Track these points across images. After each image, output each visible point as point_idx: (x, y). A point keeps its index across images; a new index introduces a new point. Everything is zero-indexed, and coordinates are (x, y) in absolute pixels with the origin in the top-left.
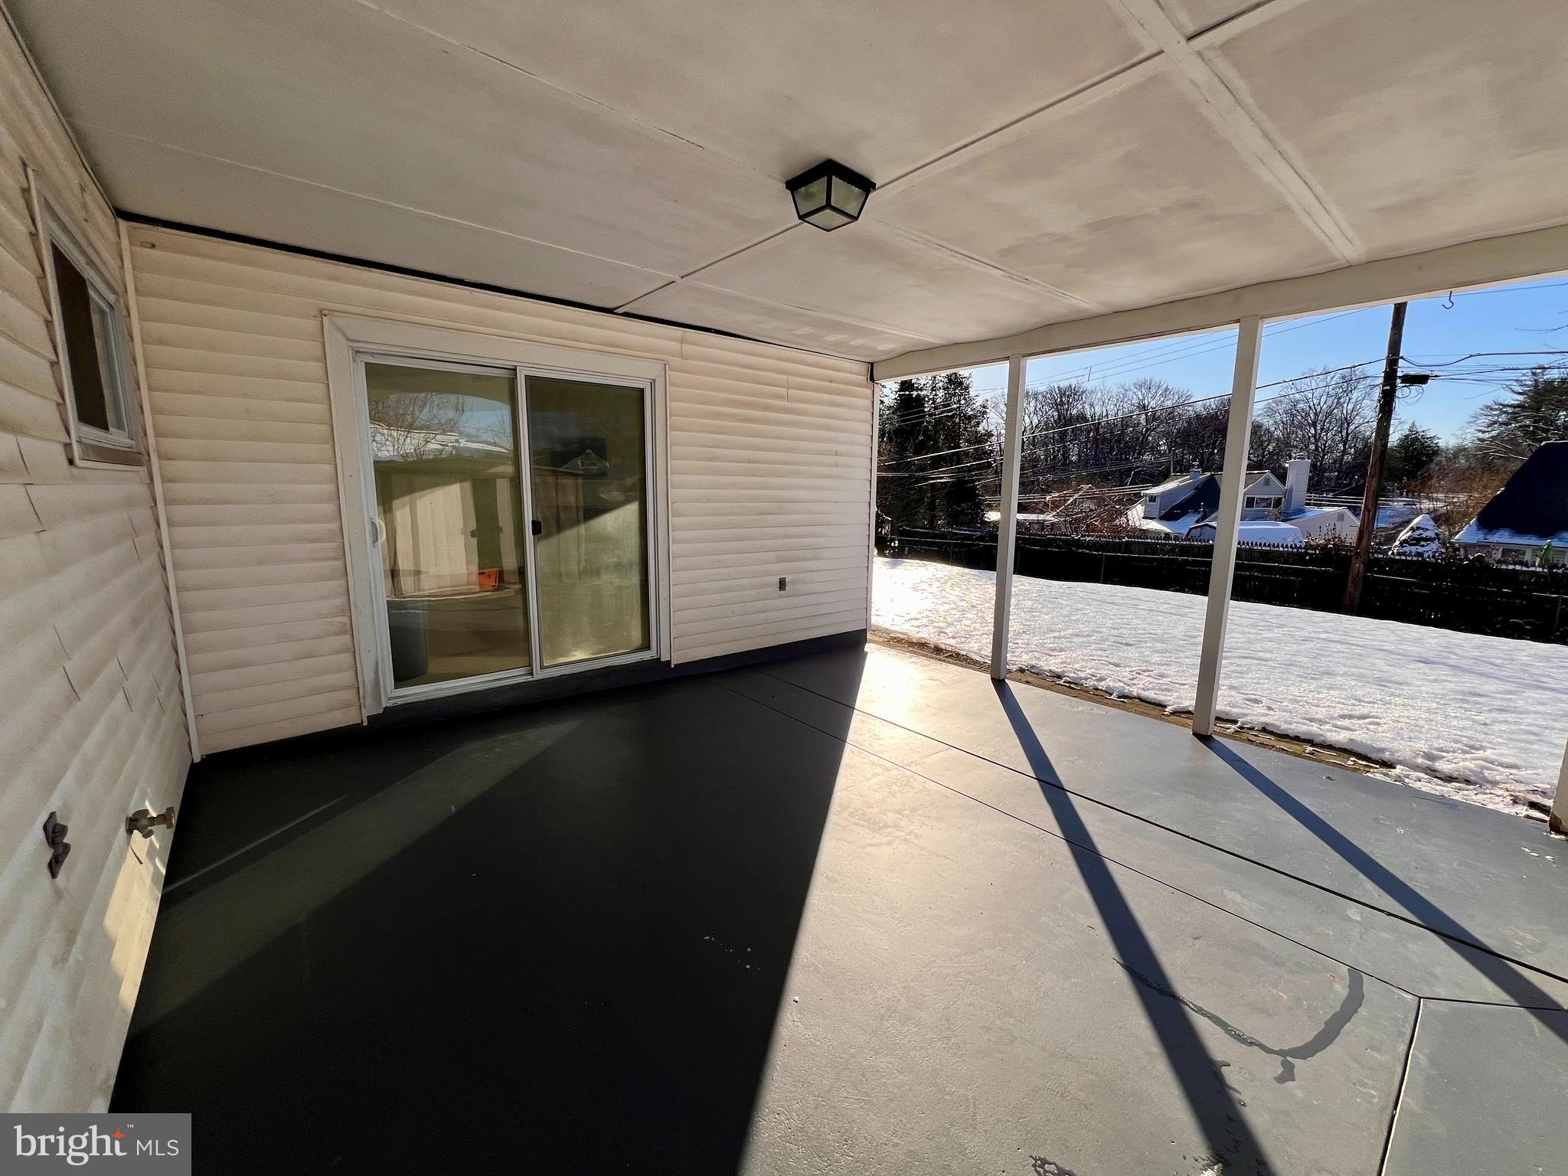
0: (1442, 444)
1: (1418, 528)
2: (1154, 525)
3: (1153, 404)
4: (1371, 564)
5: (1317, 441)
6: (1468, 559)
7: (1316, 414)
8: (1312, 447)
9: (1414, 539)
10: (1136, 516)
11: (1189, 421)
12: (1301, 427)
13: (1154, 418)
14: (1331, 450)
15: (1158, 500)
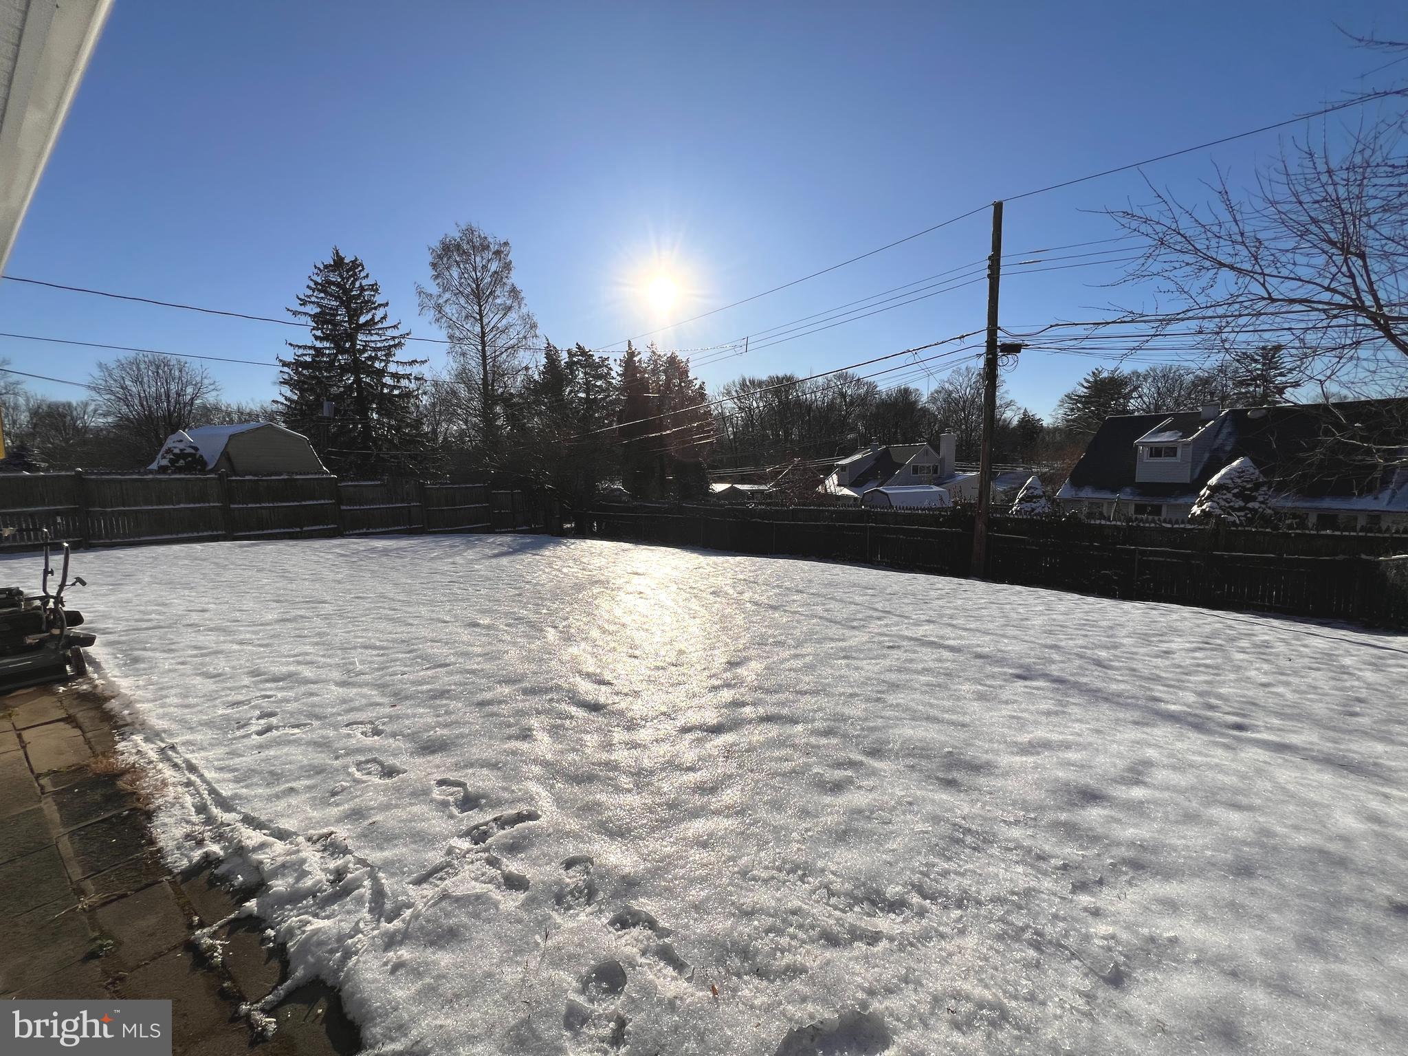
0: (1045, 424)
1: (1031, 488)
2: (846, 491)
3: (849, 392)
4: (992, 524)
5: (966, 422)
6: (1065, 516)
7: (964, 402)
8: (963, 427)
9: (1029, 497)
10: (832, 484)
11: (878, 406)
12: (955, 412)
13: (852, 403)
14: (975, 429)
15: (847, 469)
